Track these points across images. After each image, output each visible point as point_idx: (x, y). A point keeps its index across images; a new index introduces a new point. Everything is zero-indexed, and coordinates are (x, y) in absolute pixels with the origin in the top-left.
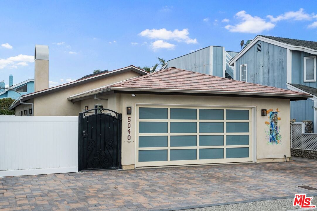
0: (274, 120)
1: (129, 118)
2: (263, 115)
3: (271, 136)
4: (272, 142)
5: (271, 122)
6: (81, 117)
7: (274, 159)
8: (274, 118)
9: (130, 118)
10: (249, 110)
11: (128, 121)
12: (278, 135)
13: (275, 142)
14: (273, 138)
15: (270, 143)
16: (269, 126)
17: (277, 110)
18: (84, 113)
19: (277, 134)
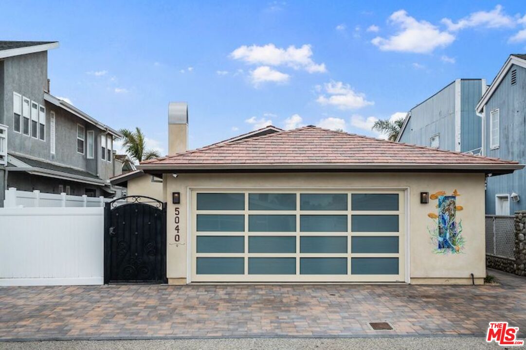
0: (449, 210)
1: (177, 210)
2: (424, 201)
3: (441, 239)
4: (443, 250)
5: (441, 213)
6: (106, 208)
7: (449, 279)
8: (449, 206)
9: (178, 208)
10: (398, 194)
11: (176, 214)
12: (458, 238)
13: (451, 249)
14: (445, 241)
15: (439, 250)
16: (437, 220)
17: (455, 192)
18: (111, 202)
19: (454, 235)
